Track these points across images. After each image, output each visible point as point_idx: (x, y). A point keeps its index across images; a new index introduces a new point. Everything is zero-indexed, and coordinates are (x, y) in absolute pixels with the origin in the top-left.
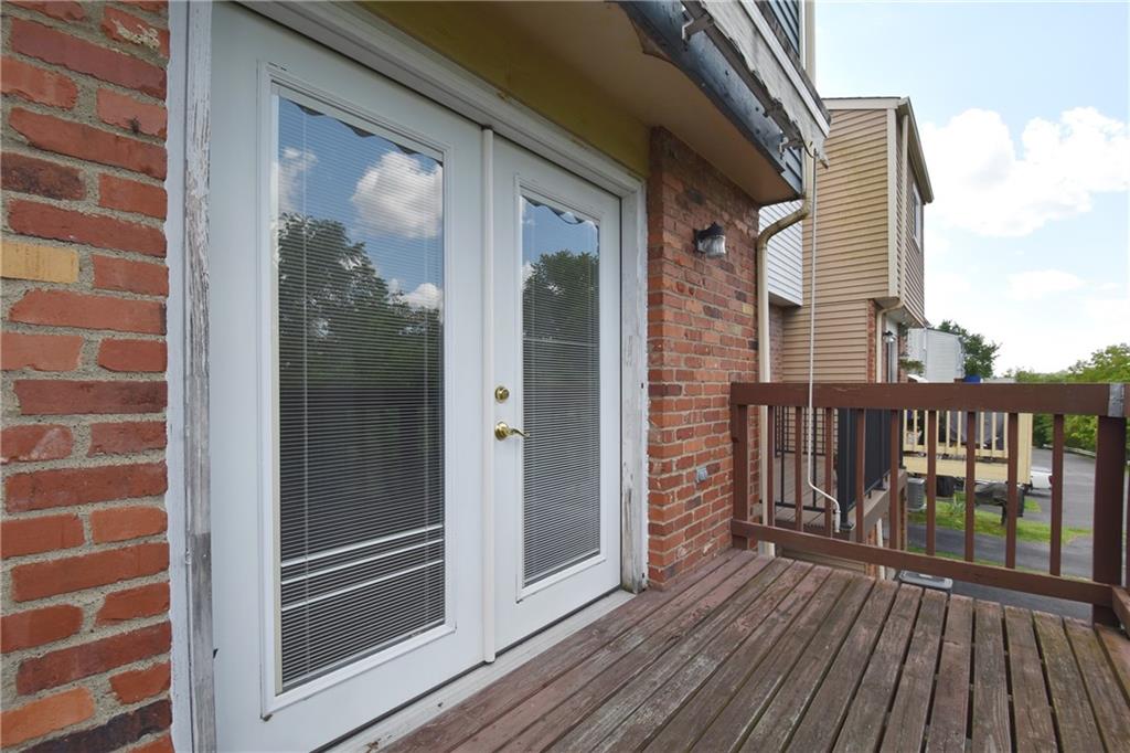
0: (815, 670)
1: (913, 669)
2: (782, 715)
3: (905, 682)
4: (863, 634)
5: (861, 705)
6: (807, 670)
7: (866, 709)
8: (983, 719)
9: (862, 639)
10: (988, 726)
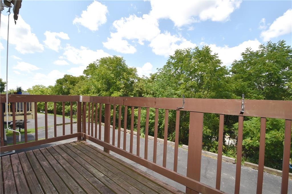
0: (45, 177)
1: (63, 163)
2: (51, 190)
3: (64, 166)
4: (45, 163)
5: (63, 176)
6: (43, 178)
7: (65, 176)
8: (82, 163)
9: (46, 164)
10: (83, 163)
